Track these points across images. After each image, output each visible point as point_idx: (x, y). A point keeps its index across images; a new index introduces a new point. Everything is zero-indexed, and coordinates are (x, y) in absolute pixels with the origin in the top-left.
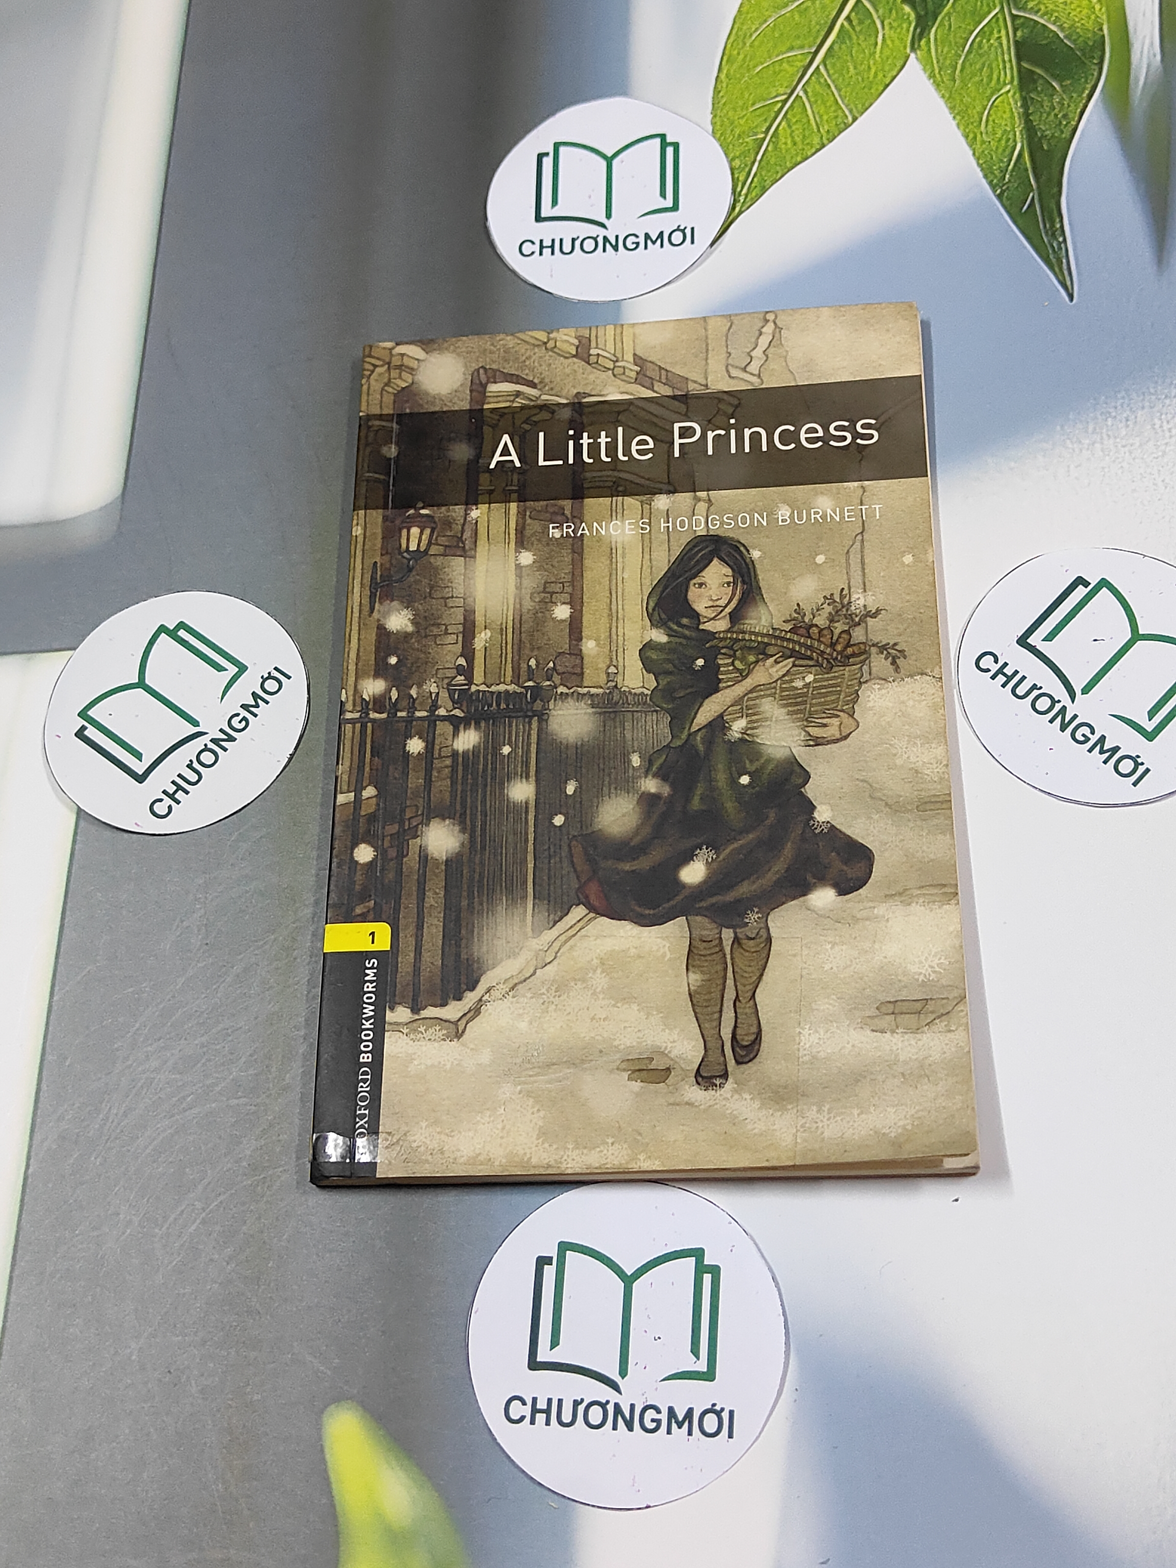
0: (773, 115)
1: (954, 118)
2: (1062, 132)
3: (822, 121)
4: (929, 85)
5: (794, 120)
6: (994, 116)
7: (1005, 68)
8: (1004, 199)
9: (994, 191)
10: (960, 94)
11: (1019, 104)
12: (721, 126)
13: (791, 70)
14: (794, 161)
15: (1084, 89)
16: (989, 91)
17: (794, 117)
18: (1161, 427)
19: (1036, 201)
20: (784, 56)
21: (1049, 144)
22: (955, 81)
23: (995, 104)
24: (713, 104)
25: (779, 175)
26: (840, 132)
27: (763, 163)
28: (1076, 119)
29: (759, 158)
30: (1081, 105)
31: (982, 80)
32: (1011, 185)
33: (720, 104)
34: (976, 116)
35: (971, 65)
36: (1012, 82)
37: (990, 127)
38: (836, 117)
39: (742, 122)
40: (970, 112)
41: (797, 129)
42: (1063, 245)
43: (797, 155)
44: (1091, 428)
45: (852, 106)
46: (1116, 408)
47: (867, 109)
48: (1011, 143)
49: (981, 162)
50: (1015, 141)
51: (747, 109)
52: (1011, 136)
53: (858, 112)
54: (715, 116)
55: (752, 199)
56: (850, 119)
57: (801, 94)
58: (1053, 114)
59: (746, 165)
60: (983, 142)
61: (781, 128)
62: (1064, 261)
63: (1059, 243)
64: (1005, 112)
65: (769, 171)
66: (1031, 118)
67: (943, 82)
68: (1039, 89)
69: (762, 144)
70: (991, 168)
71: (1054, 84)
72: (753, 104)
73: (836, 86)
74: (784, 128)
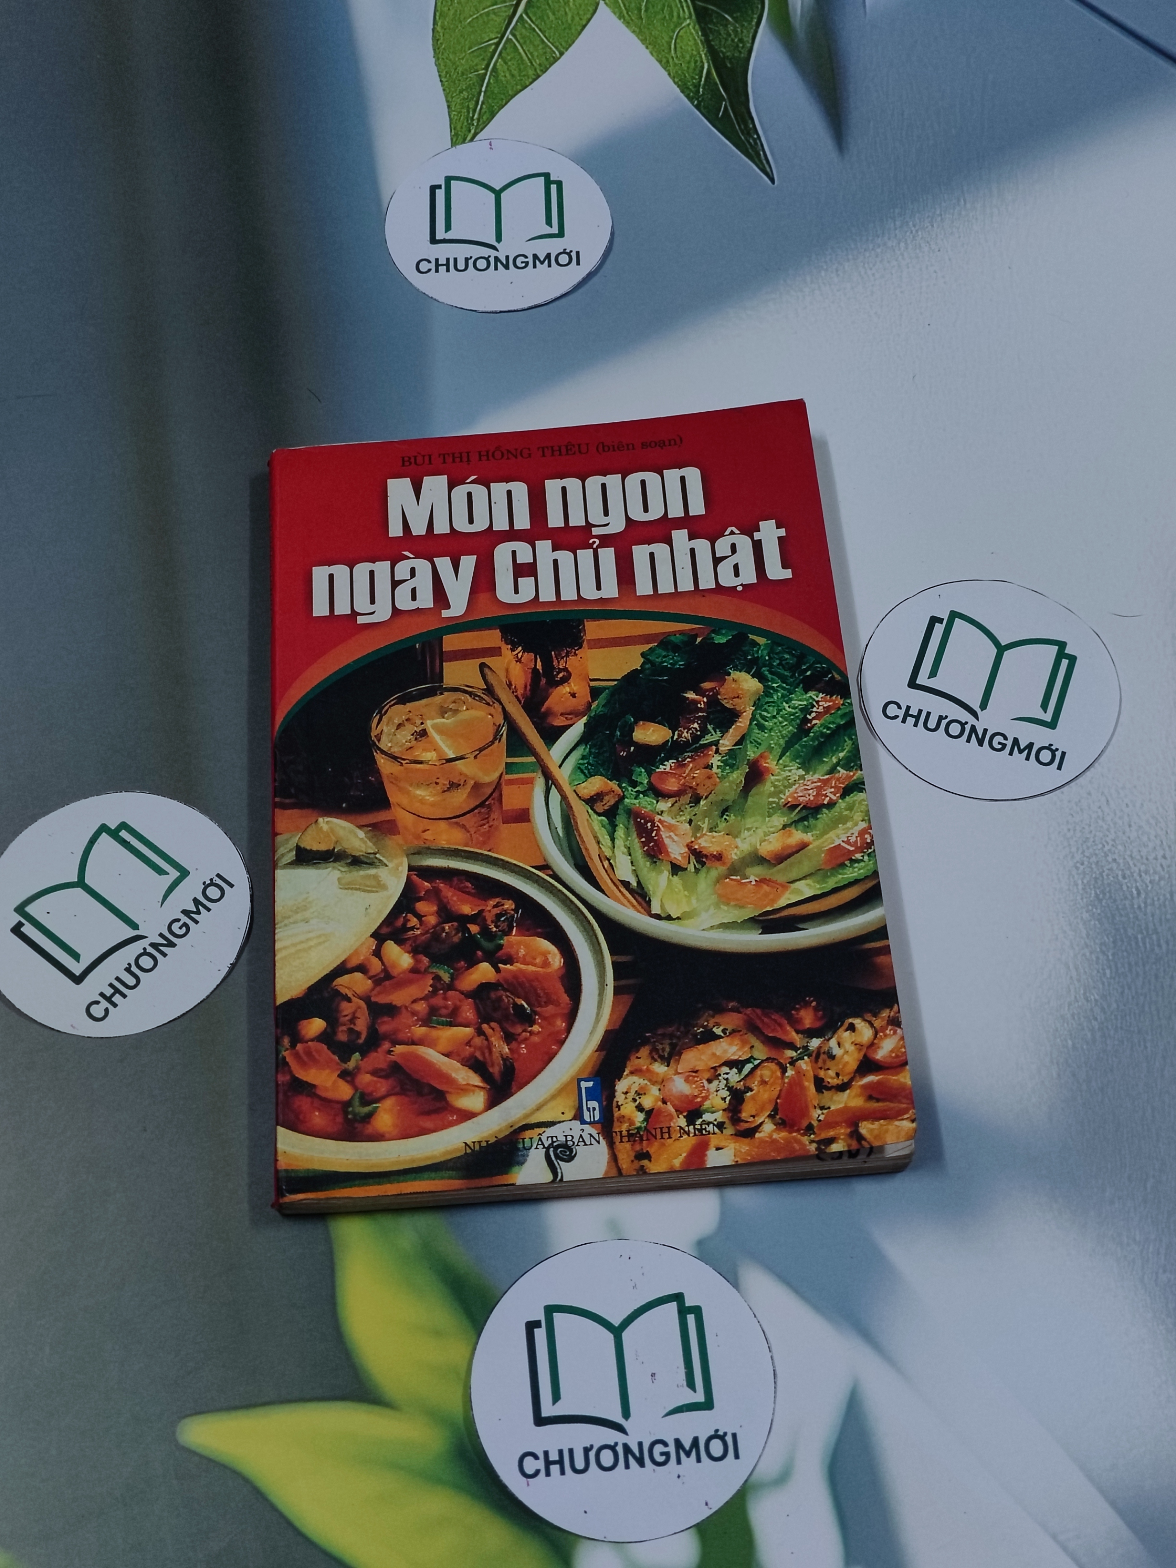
0: (489, 55)
1: (647, 48)
2: (740, 52)
3: (533, 56)
4: (620, 25)
5: (509, 58)
6: (681, 44)
7: (682, 7)
8: (702, 109)
9: (692, 103)
10: (649, 29)
11: (700, 34)
12: (445, 66)
13: (498, 20)
14: (515, 89)
15: (752, 19)
16: (672, 26)
17: (508, 55)
18: (866, 273)
19: (729, 108)
20: (491, 8)
21: (731, 63)
22: (641, 18)
23: (680, 34)
24: (434, 50)
25: (504, 101)
26: (551, 65)
27: (488, 94)
28: (750, 41)
29: (483, 89)
30: (752, 31)
31: (665, 17)
32: (705, 96)
33: (441, 49)
34: (665, 44)
35: (653, 6)
36: (690, 17)
37: (678, 52)
38: (545, 53)
39: (463, 62)
40: (659, 42)
41: (513, 64)
42: (758, 141)
43: (517, 85)
44: (808, 279)
45: (557, 44)
46: (826, 262)
47: (570, 46)
48: (699, 63)
49: (676, 80)
50: (702, 62)
51: (465, 51)
52: (698, 58)
53: (564, 48)
54: (438, 59)
55: (484, 122)
56: (557, 53)
57: (510, 37)
58: (730, 39)
59: (474, 96)
60: (675, 65)
61: (498, 64)
62: (761, 153)
63: (754, 140)
64: (689, 40)
65: (494, 99)
66: (713, 43)
67: (632, 20)
68: (715, 20)
69: (484, 79)
70: (685, 84)
71: (727, 16)
72: (470, 48)
73: (540, 30)
74: (501, 65)
